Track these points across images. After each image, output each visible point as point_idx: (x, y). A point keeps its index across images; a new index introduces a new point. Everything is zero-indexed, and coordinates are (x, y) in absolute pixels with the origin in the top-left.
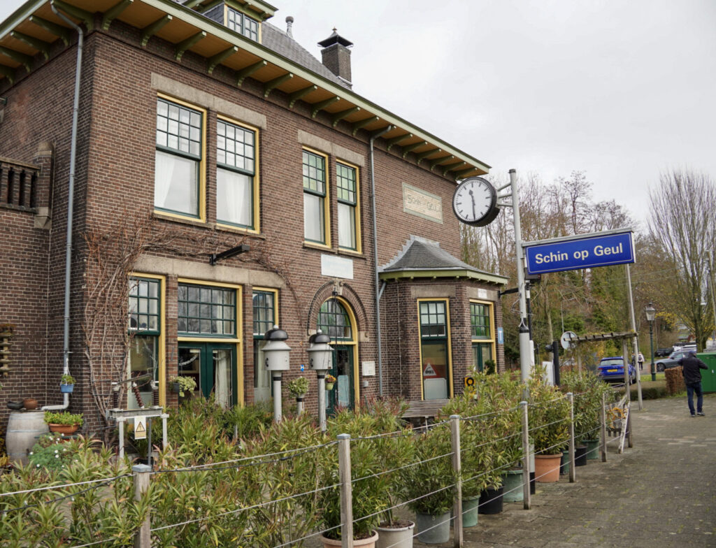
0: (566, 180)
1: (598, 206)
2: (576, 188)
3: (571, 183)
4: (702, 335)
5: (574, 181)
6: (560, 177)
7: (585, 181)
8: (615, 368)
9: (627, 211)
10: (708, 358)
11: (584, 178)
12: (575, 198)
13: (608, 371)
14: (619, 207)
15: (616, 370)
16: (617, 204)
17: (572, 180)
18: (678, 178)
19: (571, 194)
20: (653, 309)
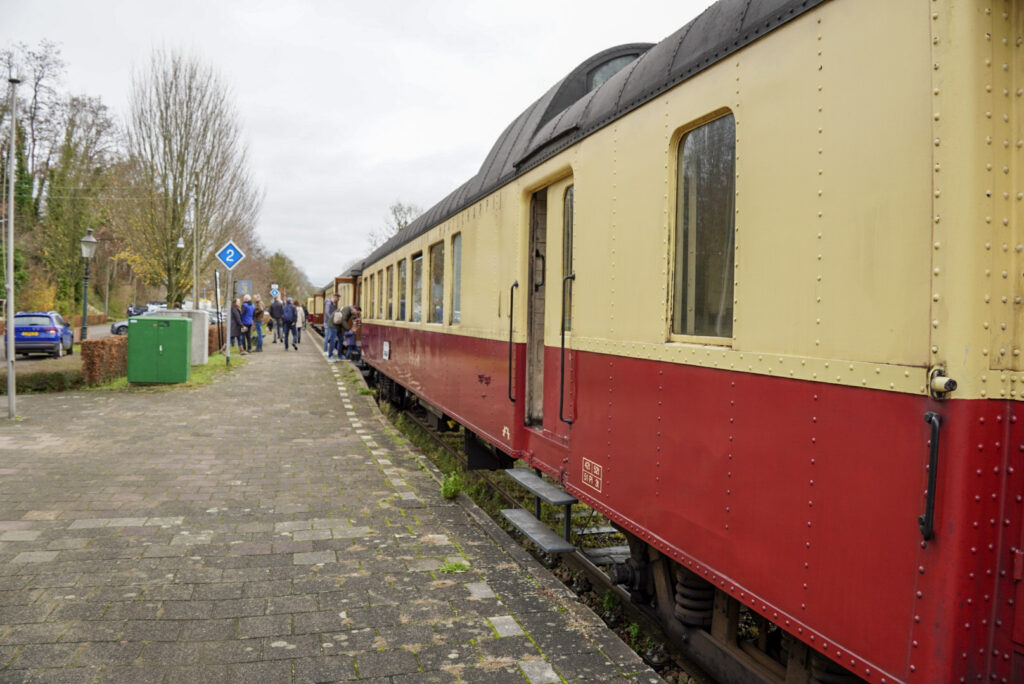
0: (28, 50)
1: (74, 100)
2: (43, 62)
3: (38, 55)
4: (177, 291)
5: (42, 53)
6: (21, 43)
7: (58, 57)
8: (36, 331)
9: (115, 116)
10: (155, 325)
11: (58, 53)
12: (39, 79)
13: (24, 334)
14: (105, 108)
15: (36, 334)
16: (103, 103)
17: (39, 51)
18: (177, 60)
19: (35, 71)
20: (94, 240)
